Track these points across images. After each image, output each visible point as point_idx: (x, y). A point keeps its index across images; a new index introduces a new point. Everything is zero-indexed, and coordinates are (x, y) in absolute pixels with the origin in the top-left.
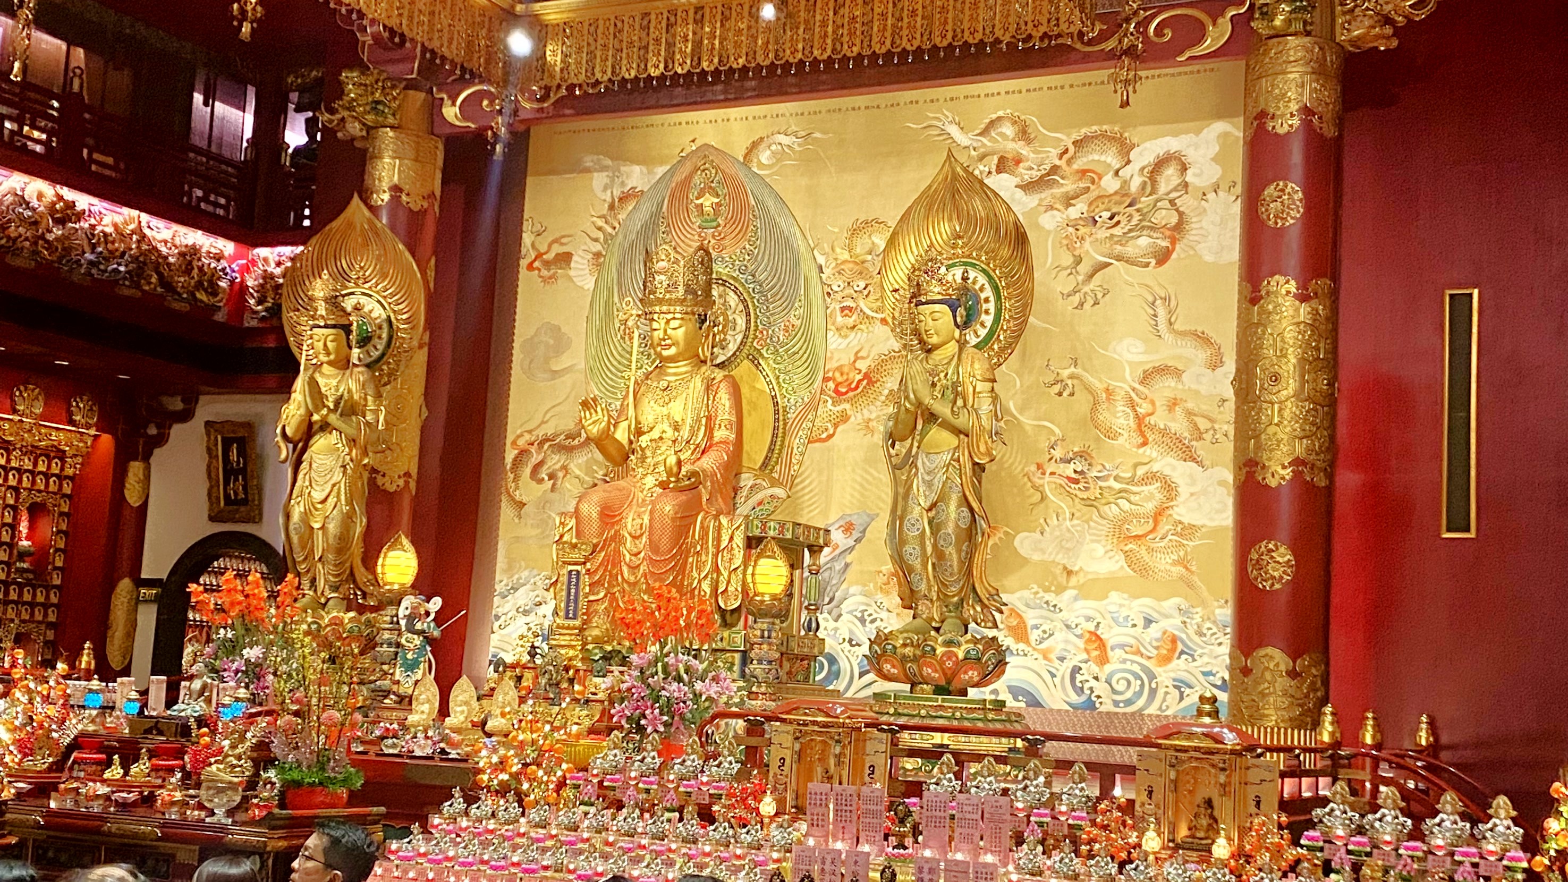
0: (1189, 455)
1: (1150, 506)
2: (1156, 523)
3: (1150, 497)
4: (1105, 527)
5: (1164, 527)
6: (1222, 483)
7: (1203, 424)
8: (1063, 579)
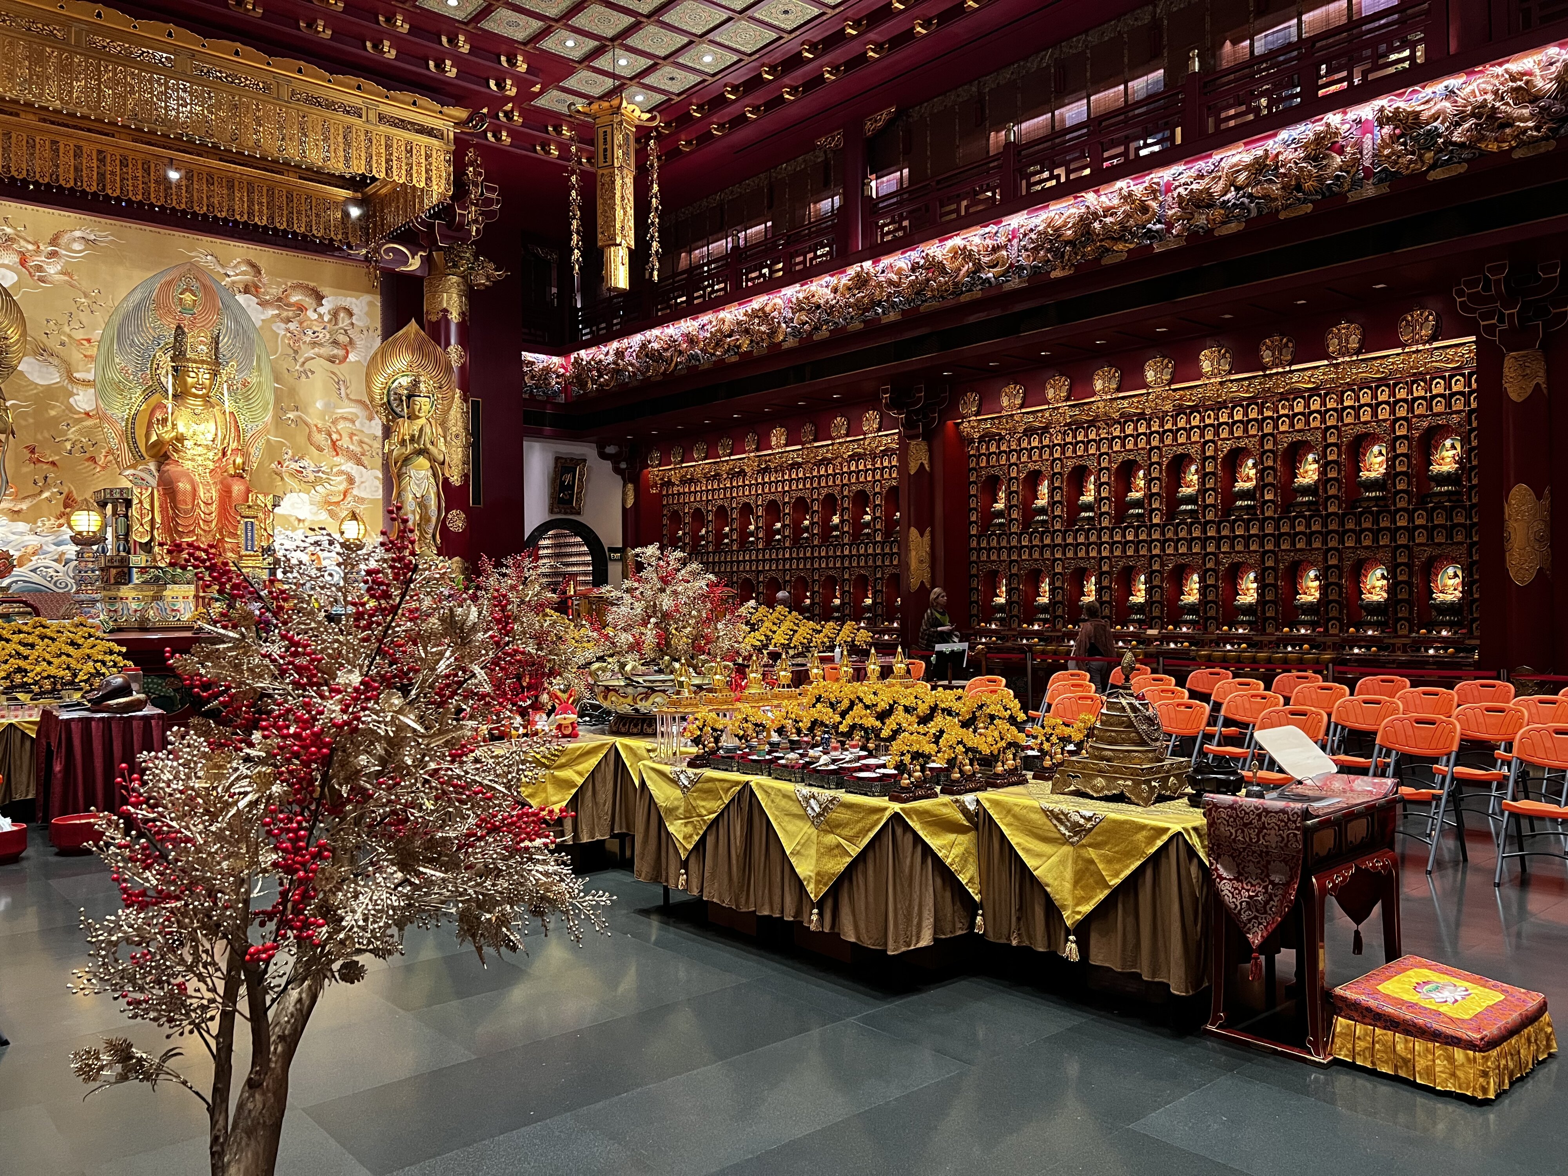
0: (359, 463)
1: (342, 487)
2: (345, 496)
3: (340, 483)
4: (318, 498)
5: (349, 498)
6: (376, 478)
7: (366, 447)
8: (296, 522)
